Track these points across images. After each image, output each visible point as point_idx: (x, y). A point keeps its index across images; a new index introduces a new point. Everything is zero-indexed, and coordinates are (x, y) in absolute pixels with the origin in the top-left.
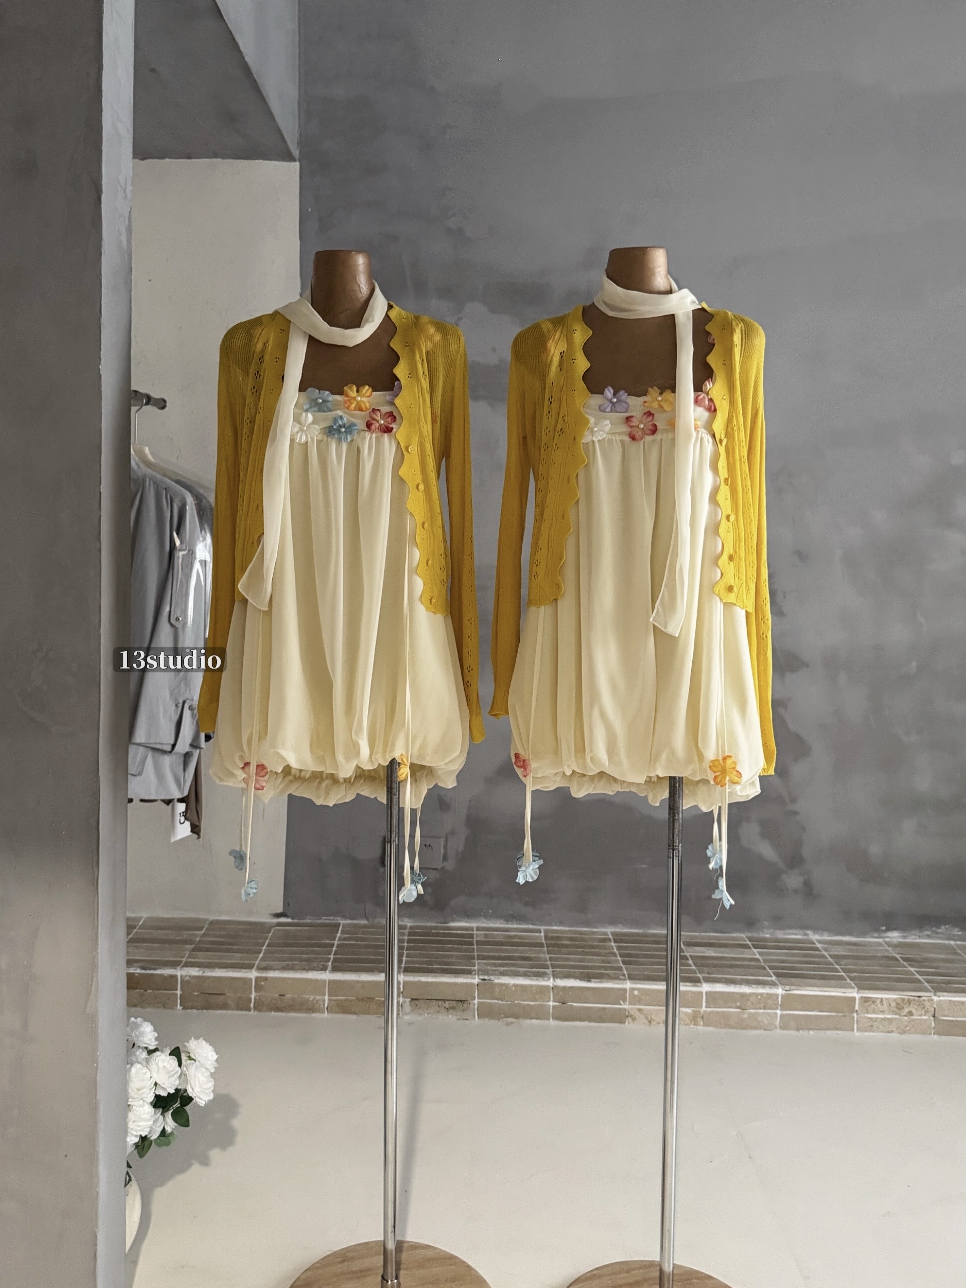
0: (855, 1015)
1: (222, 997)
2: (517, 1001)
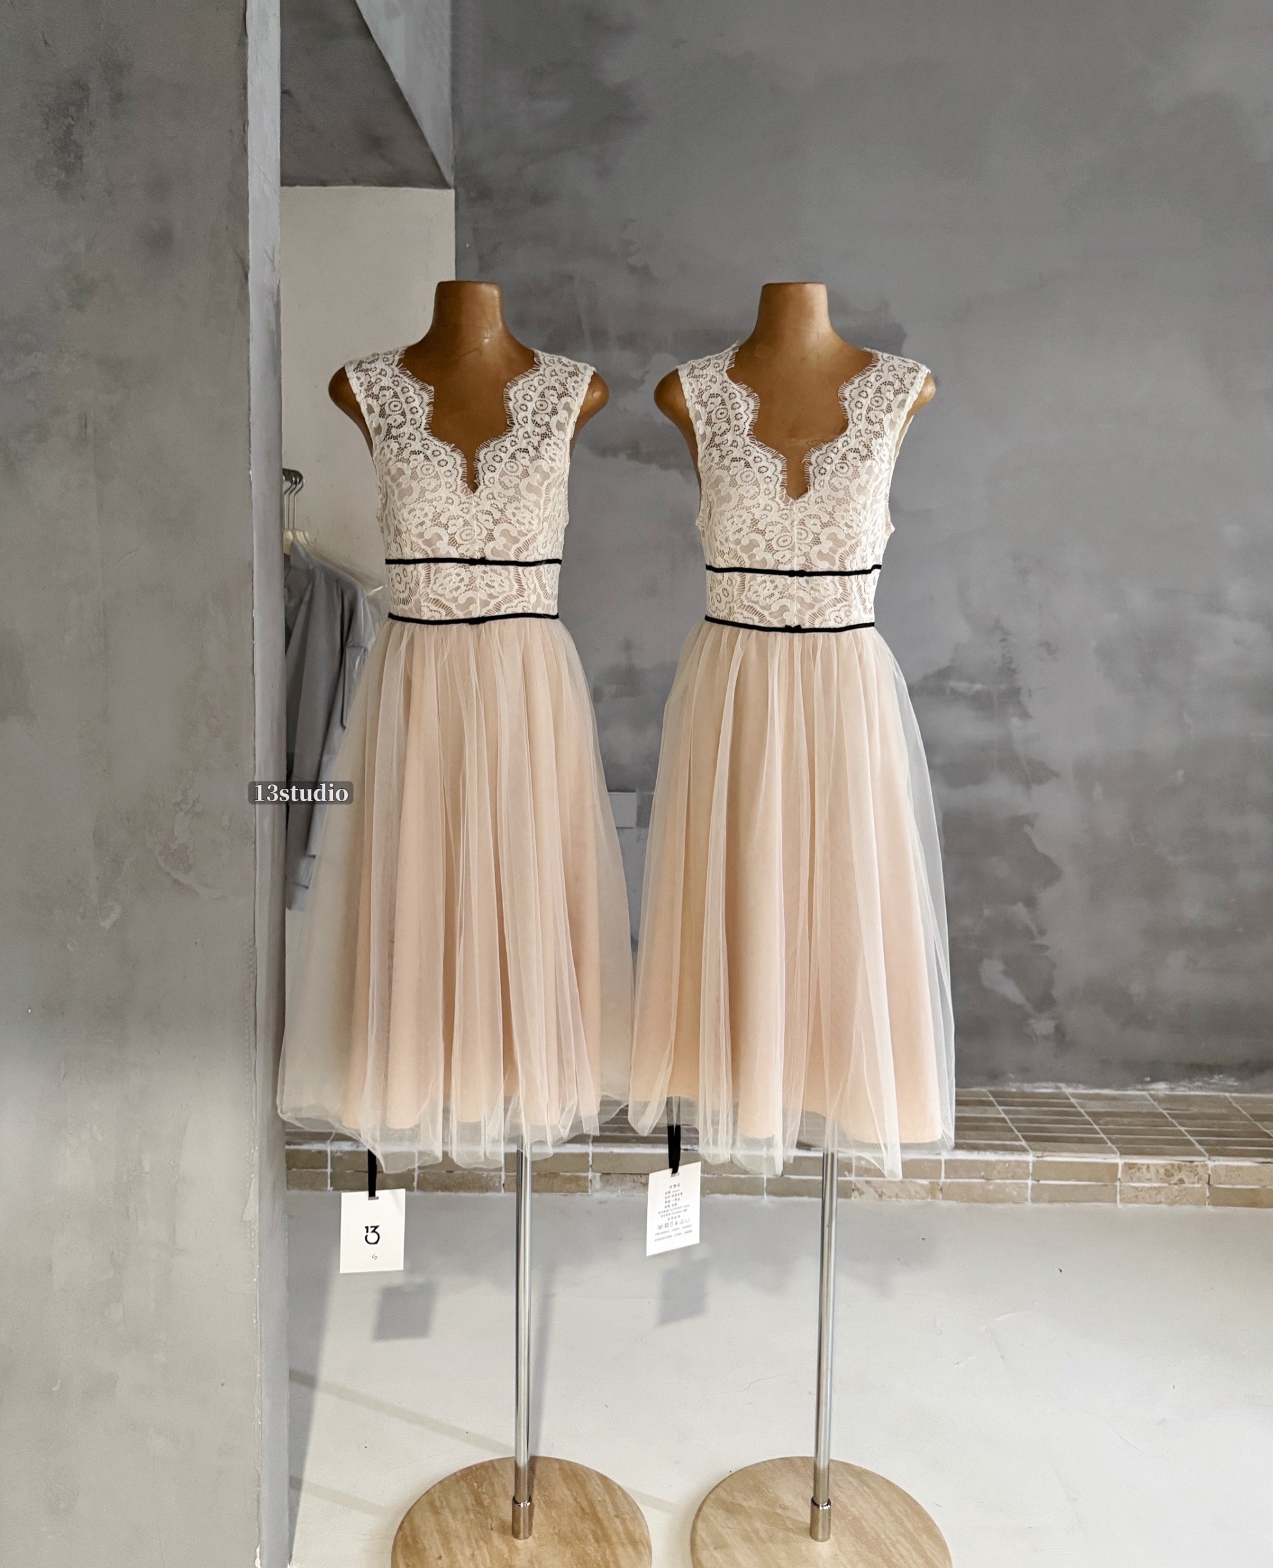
0: (1118, 1184)
2: (726, 1173)
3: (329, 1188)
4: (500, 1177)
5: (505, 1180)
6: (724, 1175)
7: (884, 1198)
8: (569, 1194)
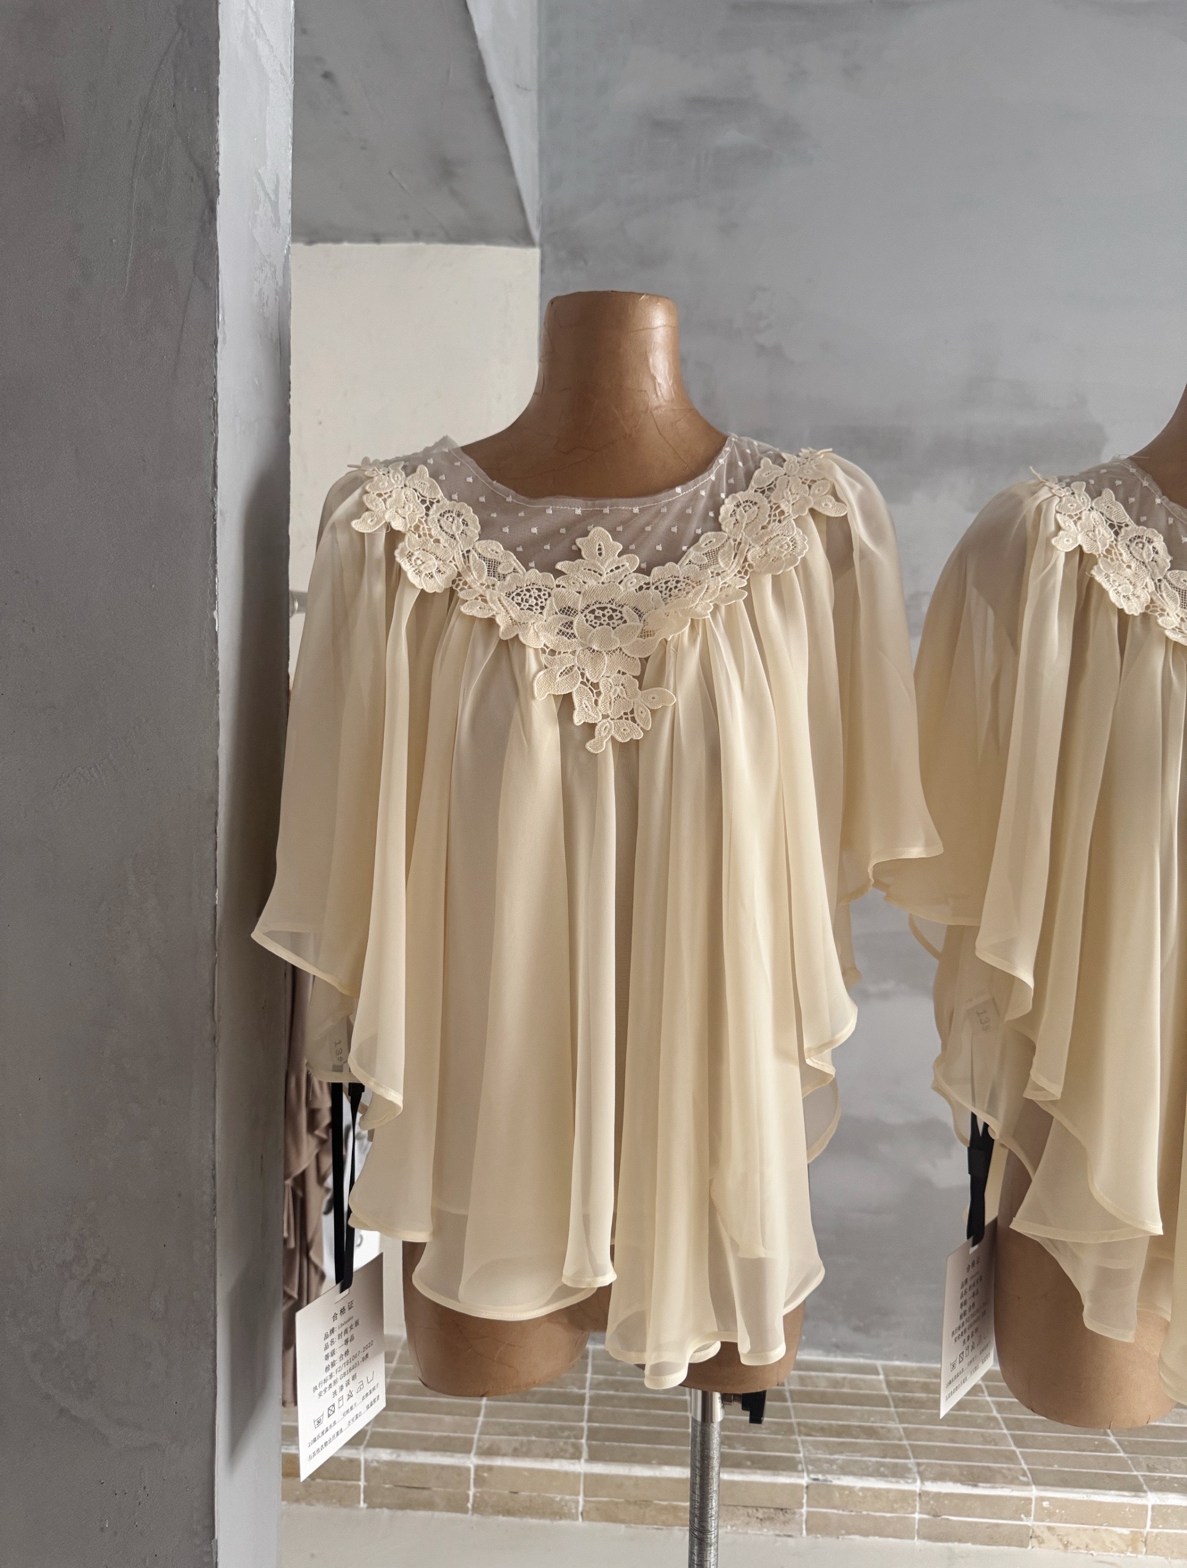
1: (425, 1492)
2: (867, 1510)
3: (362, 1505)
4: (577, 1502)
5: (584, 1506)
6: (865, 1513)
7: (1071, 1548)
8: (663, 1527)
